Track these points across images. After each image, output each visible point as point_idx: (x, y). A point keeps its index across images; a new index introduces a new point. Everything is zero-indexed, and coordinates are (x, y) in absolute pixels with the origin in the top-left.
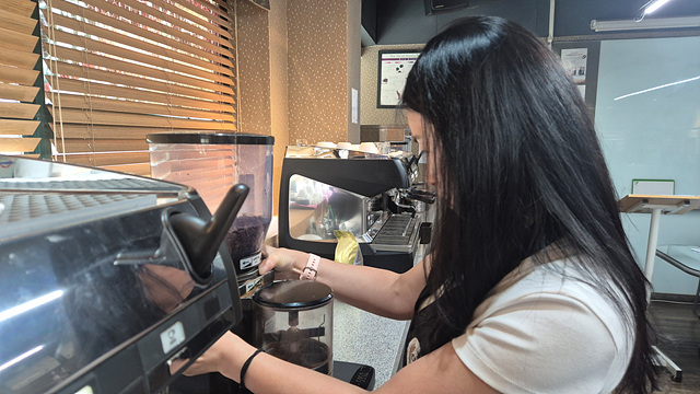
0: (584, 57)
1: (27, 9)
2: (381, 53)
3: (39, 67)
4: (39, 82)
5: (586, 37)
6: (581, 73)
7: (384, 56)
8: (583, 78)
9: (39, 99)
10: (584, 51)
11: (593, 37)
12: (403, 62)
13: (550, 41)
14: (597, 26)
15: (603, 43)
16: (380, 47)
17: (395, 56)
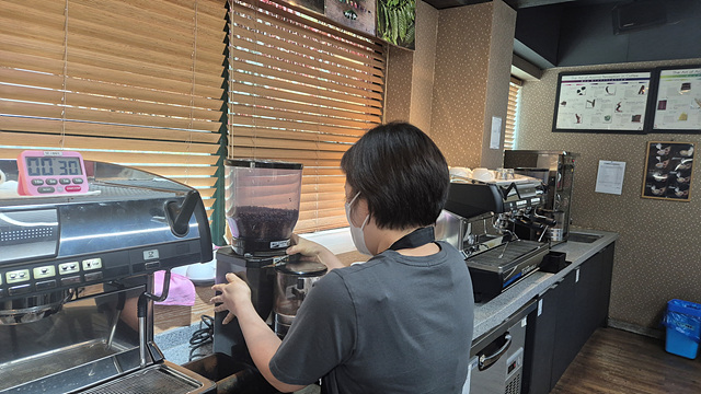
1: (219, 71)
2: (561, 75)
3: (224, 109)
4: (224, 119)
7: (564, 78)
9: (223, 131)
12: (585, 84)
16: (560, 69)
17: (577, 77)
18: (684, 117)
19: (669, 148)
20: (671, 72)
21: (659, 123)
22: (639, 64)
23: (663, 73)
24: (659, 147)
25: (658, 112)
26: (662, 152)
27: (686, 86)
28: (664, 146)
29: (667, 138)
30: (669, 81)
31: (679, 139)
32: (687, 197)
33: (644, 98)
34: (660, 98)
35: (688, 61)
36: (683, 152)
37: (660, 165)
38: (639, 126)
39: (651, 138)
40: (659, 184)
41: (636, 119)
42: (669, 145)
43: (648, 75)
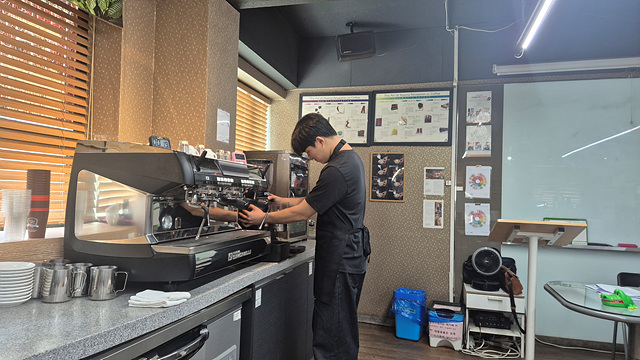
0: (489, 99)
2: (301, 95)
5: (490, 81)
7: (305, 98)
8: (489, 119)
10: (489, 94)
11: (496, 80)
12: (321, 104)
13: (455, 84)
14: (499, 70)
15: (507, 87)
16: (301, 90)
17: (315, 98)
18: (395, 132)
20: (383, 95)
21: (378, 138)
22: (360, 88)
23: (378, 96)
25: (376, 128)
26: (381, 161)
27: (394, 107)
28: (383, 156)
29: (385, 150)
30: (383, 102)
31: (394, 150)
32: (402, 198)
33: (366, 116)
34: (377, 117)
35: (394, 87)
36: (397, 161)
37: (381, 172)
38: (363, 140)
39: (373, 150)
40: (382, 189)
41: (361, 134)
43: (367, 97)
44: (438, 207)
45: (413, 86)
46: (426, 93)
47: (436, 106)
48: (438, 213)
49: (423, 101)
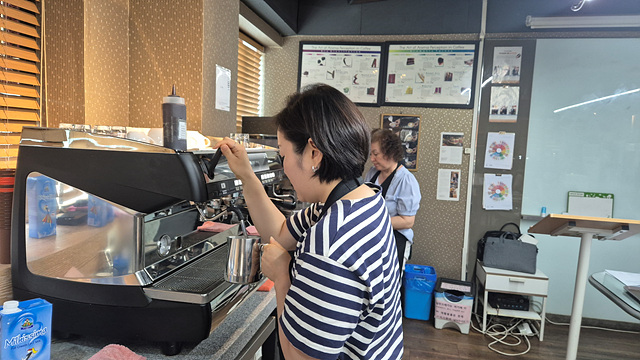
0: (518, 56)
2: (302, 43)
5: (521, 34)
6: (515, 73)
7: (305, 47)
8: (517, 79)
10: (519, 50)
11: (529, 35)
12: (326, 55)
13: (482, 37)
14: (534, 22)
16: (301, 37)
17: (317, 47)
18: (410, 91)
19: (399, 121)
20: (397, 47)
21: (390, 97)
22: (370, 38)
23: (392, 47)
24: (391, 119)
25: (388, 85)
26: (393, 124)
27: (410, 61)
28: (395, 118)
29: (397, 111)
30: (397, 55)
31: (407, 112)
32: (415, 167)
33: (376, 71)
34: (389, 72)
36: (411, 125)
38: (373, 99)
39: (384, 110)
41: (370, 91)
42: (399, 117)
43: (378, 48)
44: (455, 177)
45: (434, 37)
46: (447, 47)
47: (459, 62)
48: (454, 184)
49: (444, 55)
